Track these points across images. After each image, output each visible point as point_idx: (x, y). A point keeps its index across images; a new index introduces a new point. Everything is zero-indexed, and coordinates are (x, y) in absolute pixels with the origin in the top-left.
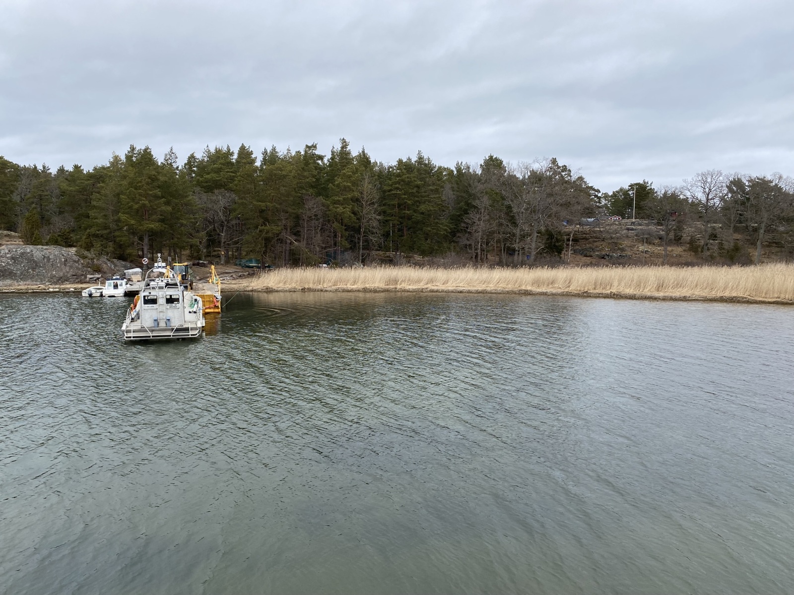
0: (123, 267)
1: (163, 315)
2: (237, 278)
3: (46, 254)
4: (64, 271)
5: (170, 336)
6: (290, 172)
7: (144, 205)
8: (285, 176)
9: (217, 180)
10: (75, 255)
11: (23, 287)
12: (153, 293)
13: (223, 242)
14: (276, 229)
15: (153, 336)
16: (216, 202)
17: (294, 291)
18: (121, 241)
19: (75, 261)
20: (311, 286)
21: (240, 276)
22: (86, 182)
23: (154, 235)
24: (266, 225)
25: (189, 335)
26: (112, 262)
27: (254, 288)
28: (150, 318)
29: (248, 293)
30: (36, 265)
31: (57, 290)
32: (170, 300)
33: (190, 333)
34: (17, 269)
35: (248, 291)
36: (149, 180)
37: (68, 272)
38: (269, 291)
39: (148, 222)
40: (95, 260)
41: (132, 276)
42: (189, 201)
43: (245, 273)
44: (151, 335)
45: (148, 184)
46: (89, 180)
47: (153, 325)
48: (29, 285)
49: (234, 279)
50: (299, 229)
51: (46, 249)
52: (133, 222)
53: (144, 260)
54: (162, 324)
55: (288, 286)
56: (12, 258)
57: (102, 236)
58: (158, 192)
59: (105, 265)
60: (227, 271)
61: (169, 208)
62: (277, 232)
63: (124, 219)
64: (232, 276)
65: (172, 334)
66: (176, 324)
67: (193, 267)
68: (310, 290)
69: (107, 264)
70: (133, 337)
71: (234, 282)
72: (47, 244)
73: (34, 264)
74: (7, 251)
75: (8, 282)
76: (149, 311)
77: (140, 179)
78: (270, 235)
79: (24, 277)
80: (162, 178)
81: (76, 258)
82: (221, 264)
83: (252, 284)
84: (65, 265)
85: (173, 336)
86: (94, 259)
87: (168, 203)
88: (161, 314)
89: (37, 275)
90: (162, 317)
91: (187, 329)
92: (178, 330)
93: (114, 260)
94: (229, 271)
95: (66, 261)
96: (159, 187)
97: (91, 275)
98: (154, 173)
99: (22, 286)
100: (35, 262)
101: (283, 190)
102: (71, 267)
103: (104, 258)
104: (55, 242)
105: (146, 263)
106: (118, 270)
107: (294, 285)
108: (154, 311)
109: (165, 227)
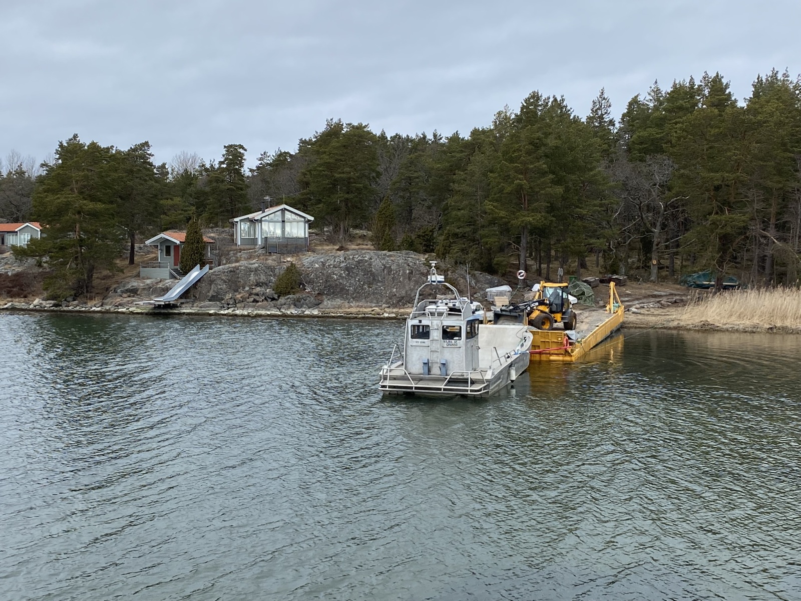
0: (487, 283)
1: (437, 357)
2: (668, 306)
3: (387, 263)
4: (407, 288)
5: (440, 389)
6: (772, 115)
7: (520, 187)
8: (760, 124)
9: (657, 139)
10: (424, 264)
11: (353, 310)
12: (425, 322)
13: (655, 243)
14: (740, 217)
15: (416, 388)
16: (649, 176)
17: (753, 331)
18: (487, 243)
20: (788, 323)
21: (675, 302)
22: (458, 155)
23: (540, 233)
24: (722, 211)
25: (467, 391)
26: (473, 276)
27: (682, 323)
28: (419, 359)
30: (374, 279)
31: (394, 315)
32: (449, 334)
33: (469, 388)
34: (350, 284)
35: (670, 328)
36: (531, 147)
37: (411, 290)
38: (707, 329)
39: (526, 212)
40: (449, 272)
41: (495, 298)
42: (594, 175)
43: (683, 298)
44: (414, 385)
45: (529, 153)
46: (462, 151)
47: (422, 371)
48: (362, 307)
49: (663, 306)
50: (786, 218)
51: (390, 256)
52: (502, 213)
53: (520, 274)
54: (436, 371)
55: (747, 323)
56: (347, 269)
57: (463, 236)
58: (543, 165)
59: (462, 280)
60: (656, 293)
61: (559, 190)
62: (742, 224)
63: (489, 209)
64: (658, 302)
65: (443, 387)
66: (455, 371)
67: (601, 285)
68: (785, 331)
69: (466, 279)
70: (390, 387)
71: (660, 311)
72: (399, 249)
73: (372, 278)
74: (342, 259)
75: (339, 301)
76: (418, 348)
77: (516, 146)
78: (729, 230)
79: (357, 296)
80: (551, 142)
82: (652, 281)
83: (685, 317)
84: (409, 279)
85: (444, 389)
86: (448, 270)
87: (558, 182)
88: (435, 355)
89: (373, 293)
90: (437, 359)
91: (464, 381)
92: (452, 381)
93: (476, 272)
94: (659, 293)
95: (411, 273)
96: (546, 156)
97: (442, 294)
98: (539, 134)
99: (353, 308)
100: (373, 274)
101: (755, 147)
103: (462, 270)
104: (411, 246)
105: (523, 278)
106: (480, 288)
107: (756, 321)
108: (425, 349)
109: (552, 221)
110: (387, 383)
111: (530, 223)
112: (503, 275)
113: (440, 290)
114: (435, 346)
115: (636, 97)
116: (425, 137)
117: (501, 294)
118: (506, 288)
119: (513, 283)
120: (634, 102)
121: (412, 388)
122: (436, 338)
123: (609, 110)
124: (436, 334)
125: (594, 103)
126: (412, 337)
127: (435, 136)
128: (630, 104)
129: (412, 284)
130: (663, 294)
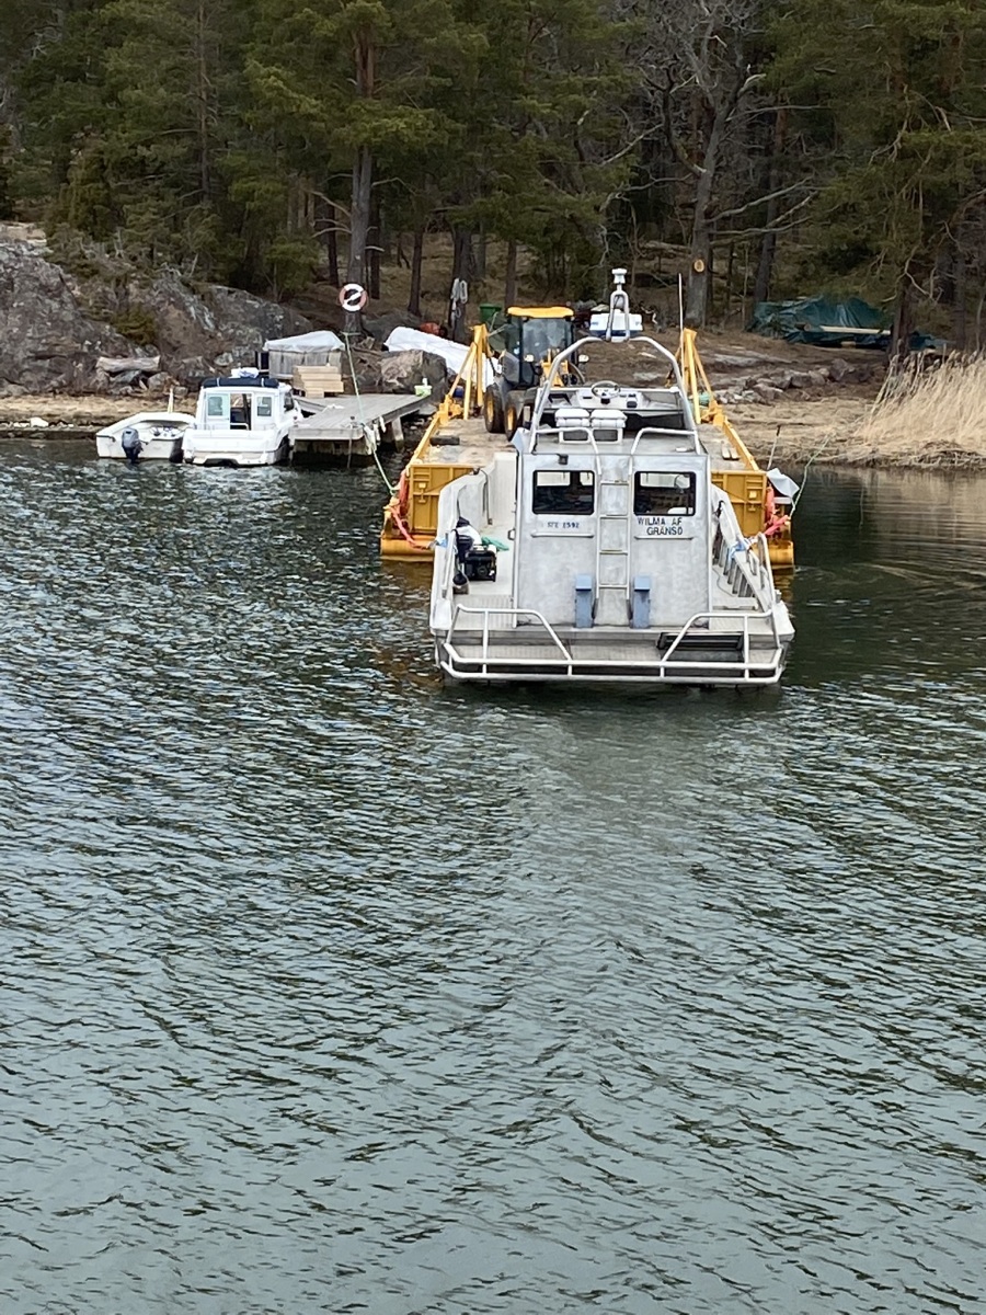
0: (253, 324)
1: (618, 571)
5: (655, 671)
10: (46, 257)
12: (575, 458)
14: (982, 140)
15: (577, 669)
18: (249, 196)
19: (46, 289)
25: (741, 673)
26: (207, 299)
27: (883, 451)
28: (558, 578)
35: (854, 464)
38: (956, 466)
39: (378, 105)
40: (131, 287)
41: (301, 369)
43: (811, 373)
44: (570, 662)
47: (571, 619)
52: (310, 104)
53: (348, 295)
54: (612, 614)
59: (175, 313)
60: (720, 357)
61: (478, 37)
63: (271, 88)
64: (750, 385)
65: (663, 663)
69: (184, 308)
70: (492, 668)
76: (555, 542)
81: (49, 273)
85: (668, 671)
86: (127, 279)
91: (732, 645)
92: (691, 645)
93: (215, 287)
97: (114, 356)
102: (29, 316)
103: (170, 279)
105: (357, 308)
106: (231, 339)
108: (579, 546)
109: (454, 132)
110: (483, 655)
113: (106, 341)
114: (609, 536)
117: (315, 357)
118: (326, 339)
121: (562, 669)
122: (613, 511)
124: (615, 500)
126: (535, 511)
129: (14, 319)
130: (740, 361)
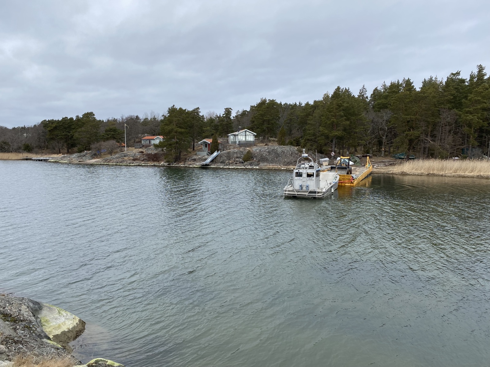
0: (320, 157)
2: (388, 166)
3: (283, 150)
4: (290, 159)
5: (306, 195)
6: (431, 93)
7: (333, 121)
8: (426, 97)
9: (385, 103)
10: (297, 150)
11: (271, 167)
12: (301, 171)
13: (383, 142)
14: (416, 133)
15: (297, 194)
16: (382, 117)
17: (421, 175)
18: (320, 142)
19: (296, 154)
20: (435, 172)
21: (391, 164)
22: (309, 110)
23: (340, 139)
24: (410, 130)
25: (316, 196)
27: (394, 172)
28: (298, 184)
29: (389, 175)
30: (278, 156)
31: (285, 169)
32: (309, 175)
33: (317, 195)
34: (270, 158)
35: (389, 174)
36: (337, 107)
37: (292, 160)
38: (404, 174)
39: (335, 131)
41: (323, 162)
42: (361, 117)
43: (394, 163)
44: (296, 194)
45: (336, 109)
46: (311, 109)
47: (299, 189)
48: (274, 166)
49: (386, 166)
50: (435, 133)
51: (284, 147)
52: (326, 132)
54: (304, 188)
55: (419, 172)
56: (269, 152)
57: (311, 140)
58: (342, 113)
60: (384, 161)
61: (348, 122)
62: (418, 135)
63: (321, 130)
65: (307, 194)
66: (311, 189)
67: (363, 158)
68: (434, 175)
69: (312, 156)
70: (288, 194)
71: (385, 168)
72: (287, 145)
73: (277, 155)
74: (267, 148)
75: (265, 164)
76: (298, 180)
77: (332, 106)
78: (412, 137)
79: (272, 162)
80: (345, 105)
81: (297, 152)
82: (382, 156)
83: (395, 170)
84: (291, 156)
87: (348, 119)
88: (304, 183)
89: (278, 161)
90: (305, 184)
91: (315, 192)
92: (310, 192)
93: (316, 153)
94: (385, 161)
95: (292, 153)
96: (343, 110)
98: (341, 102)
99: (271, 166)
100: (278, 154)
101: (424, 106)
102: (294, 157)
104: (291, 144)
105: (333, 155)
107: (422, 171)
108: (301, 181)
109: (345, 134)
110: (287, 193)
111: (337, 135)
112: (326, 154)
113: (302, 160)
114: (304, 180)
115: (377, 88)
116: (296, 104)
117: (325, 161)
118: (327, 159)
119: (330, 157)
120: (376, 89)
121: (295, 194)
122: (304, 177)
123: (366, 93)
124: (305, 175)
125: (360, 90)
126: (296, 176)
127: (300, 103)
128: (374, 90)
129: (292, 157)
